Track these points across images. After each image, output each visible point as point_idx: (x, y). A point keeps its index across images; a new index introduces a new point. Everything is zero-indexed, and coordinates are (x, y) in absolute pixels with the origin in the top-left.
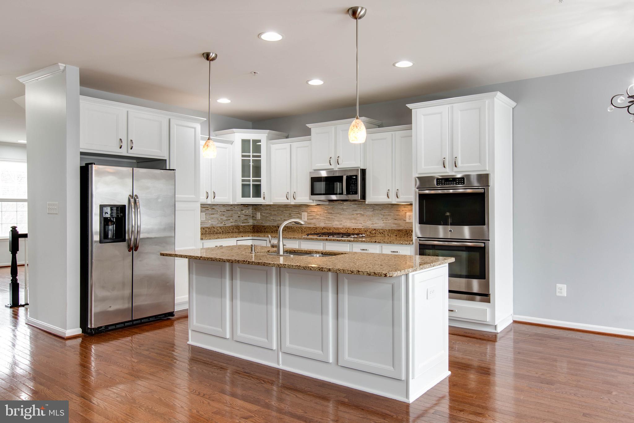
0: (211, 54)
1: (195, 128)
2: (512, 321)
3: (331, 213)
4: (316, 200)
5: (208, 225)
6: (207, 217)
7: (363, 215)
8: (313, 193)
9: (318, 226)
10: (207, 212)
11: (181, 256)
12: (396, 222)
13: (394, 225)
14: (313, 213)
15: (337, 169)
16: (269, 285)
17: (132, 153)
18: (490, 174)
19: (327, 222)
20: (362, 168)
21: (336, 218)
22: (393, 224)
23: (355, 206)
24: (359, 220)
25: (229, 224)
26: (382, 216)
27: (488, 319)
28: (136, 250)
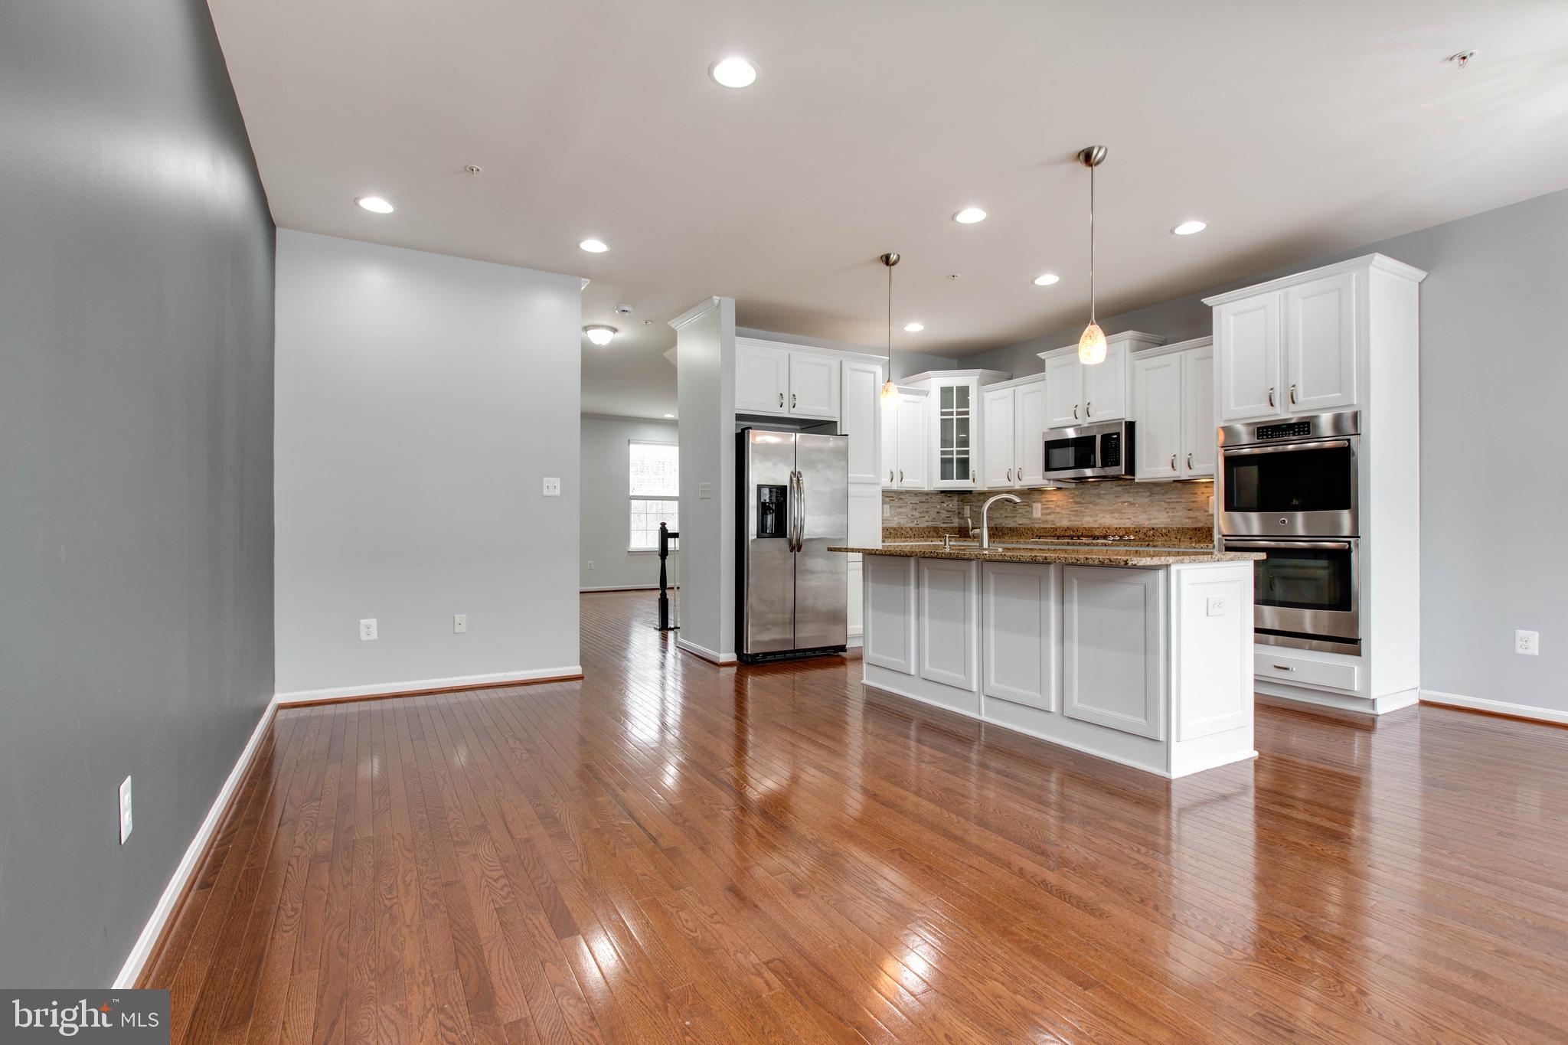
0: (892, 256)
1: (874, 373)
2: (1418, 701)
3: (1080, 503)
4: (1054, 480)
5: (893, 524)
6: (893, 512)
7: (1134, 504)
8: (1048, 467)
9: (1058, 525)
10: (892, 503)
11: (853, 550)
12: (1191, 513)
13: (1187, 520)
14: (1051, 503)
15: (1086, 425)
16: (967, 593)
17: (796, 414)
18: (1360, 412)
19: (1072, 518)
20: (1129, 419)
21: (1086, 511)
22: (1186, 518)
23: (1120, 489)
24: (1125, 513)
25: (923, 525)
26: (1165, 505)
27: (1357, 687)
28: (799, 551)
